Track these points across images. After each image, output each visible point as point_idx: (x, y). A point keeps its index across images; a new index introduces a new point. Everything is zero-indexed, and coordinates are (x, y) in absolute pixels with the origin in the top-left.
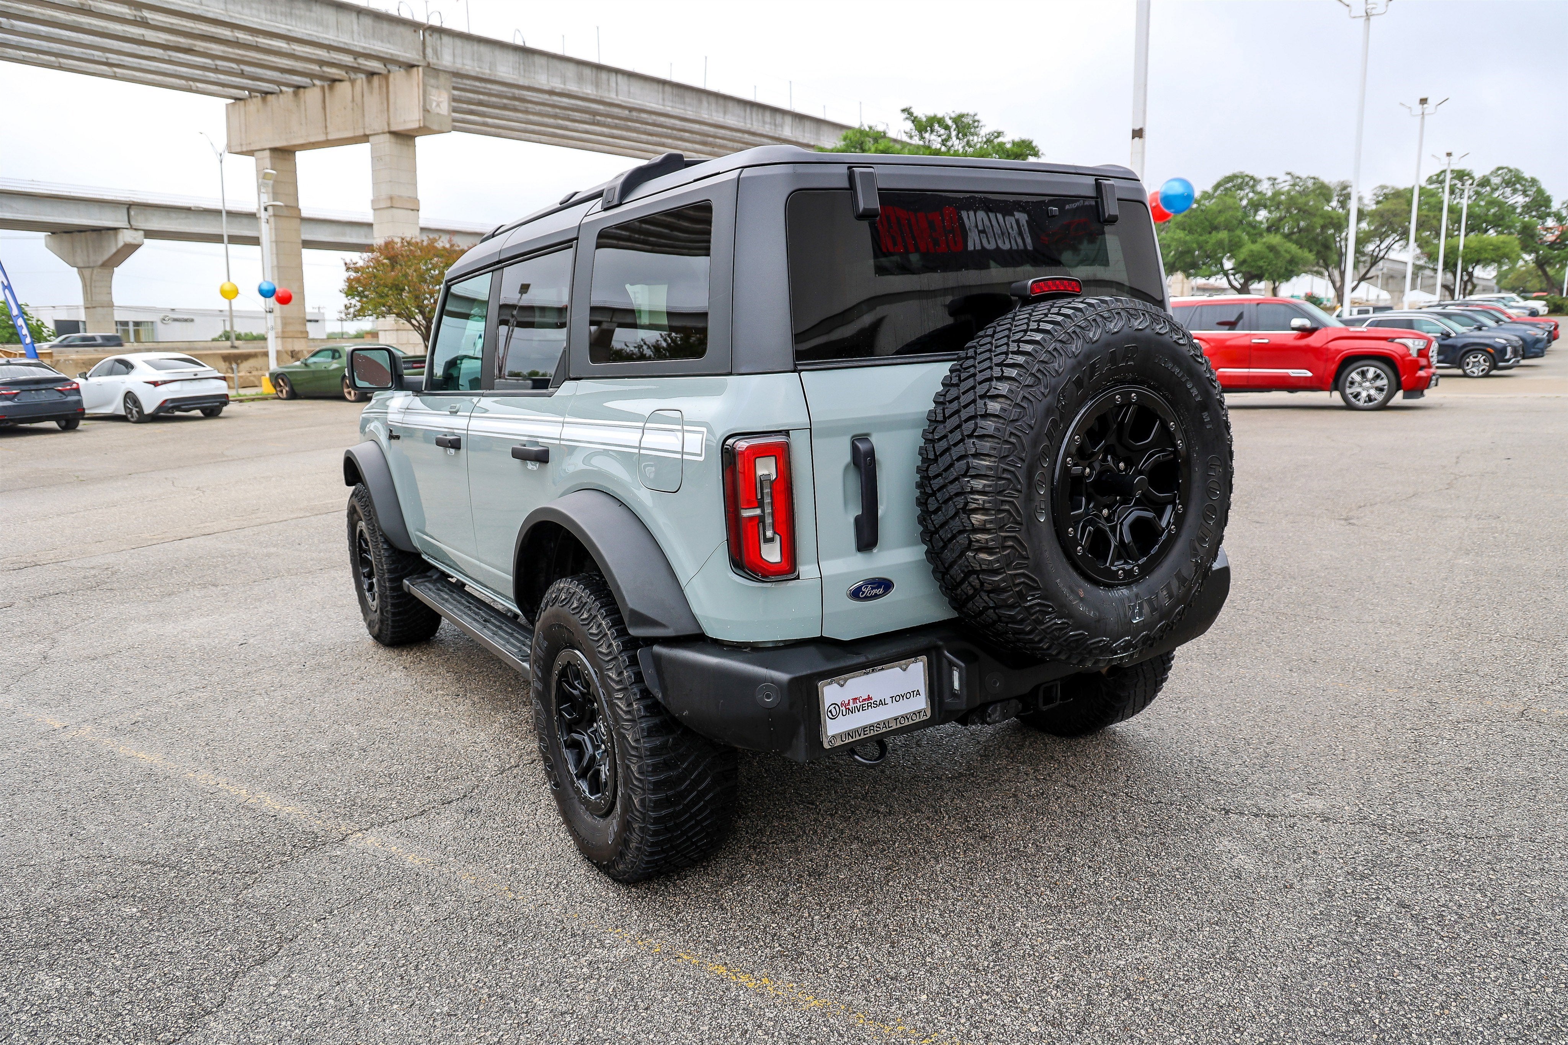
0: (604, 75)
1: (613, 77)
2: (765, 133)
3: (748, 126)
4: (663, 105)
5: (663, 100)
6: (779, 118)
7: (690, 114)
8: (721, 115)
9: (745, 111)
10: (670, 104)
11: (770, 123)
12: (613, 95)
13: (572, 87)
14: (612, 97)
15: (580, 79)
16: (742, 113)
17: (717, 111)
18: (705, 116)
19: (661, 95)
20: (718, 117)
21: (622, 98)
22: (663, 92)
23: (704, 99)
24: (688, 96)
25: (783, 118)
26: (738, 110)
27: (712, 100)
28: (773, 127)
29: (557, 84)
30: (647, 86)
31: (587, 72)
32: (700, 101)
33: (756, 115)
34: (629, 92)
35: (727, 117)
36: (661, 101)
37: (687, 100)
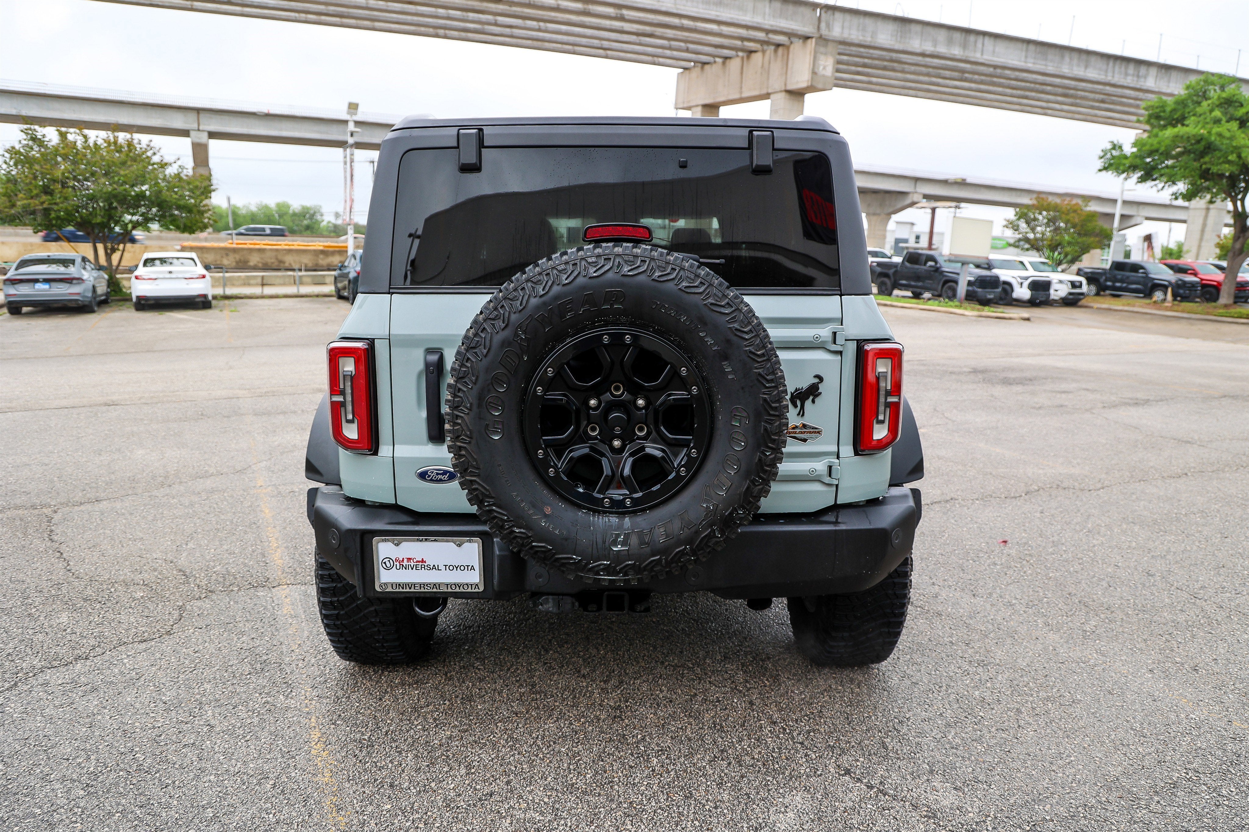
0: (972, 38)
1: (980, 39)
2: (1125, 84)
3: (1109, 78)
4: (1026, 62)
5: (1026, 57)
6: (1143, 70)
7: (1050, 69)
8: (1083, 69)
9: (1108, 64)
10: (1032, 61)
11: (1133, 75)
12: (978, 55)
13: (942, 49)
14: (977, 56)
15: (950, 42)
16: (1104, 67)
17: (1078, 65)
18: (1065, 70)
19: (1024, 54)
20: (1079, 72)
21: (987, 57)
22: (1027, 50)
23: (1067, 55)
24: (1051, 52)
25: (1147, 70)
26: (1101, 64)
27: (1075, 55)
28: (1135, 79)
29: (928, 48)
30: (1012, 45)
31: (957, 35)
32: (1063, 57)
33: (1119, 68)
34: (994, 52)
35: (1088, 70)
36: (1023, 59)
37: (1050, 57)
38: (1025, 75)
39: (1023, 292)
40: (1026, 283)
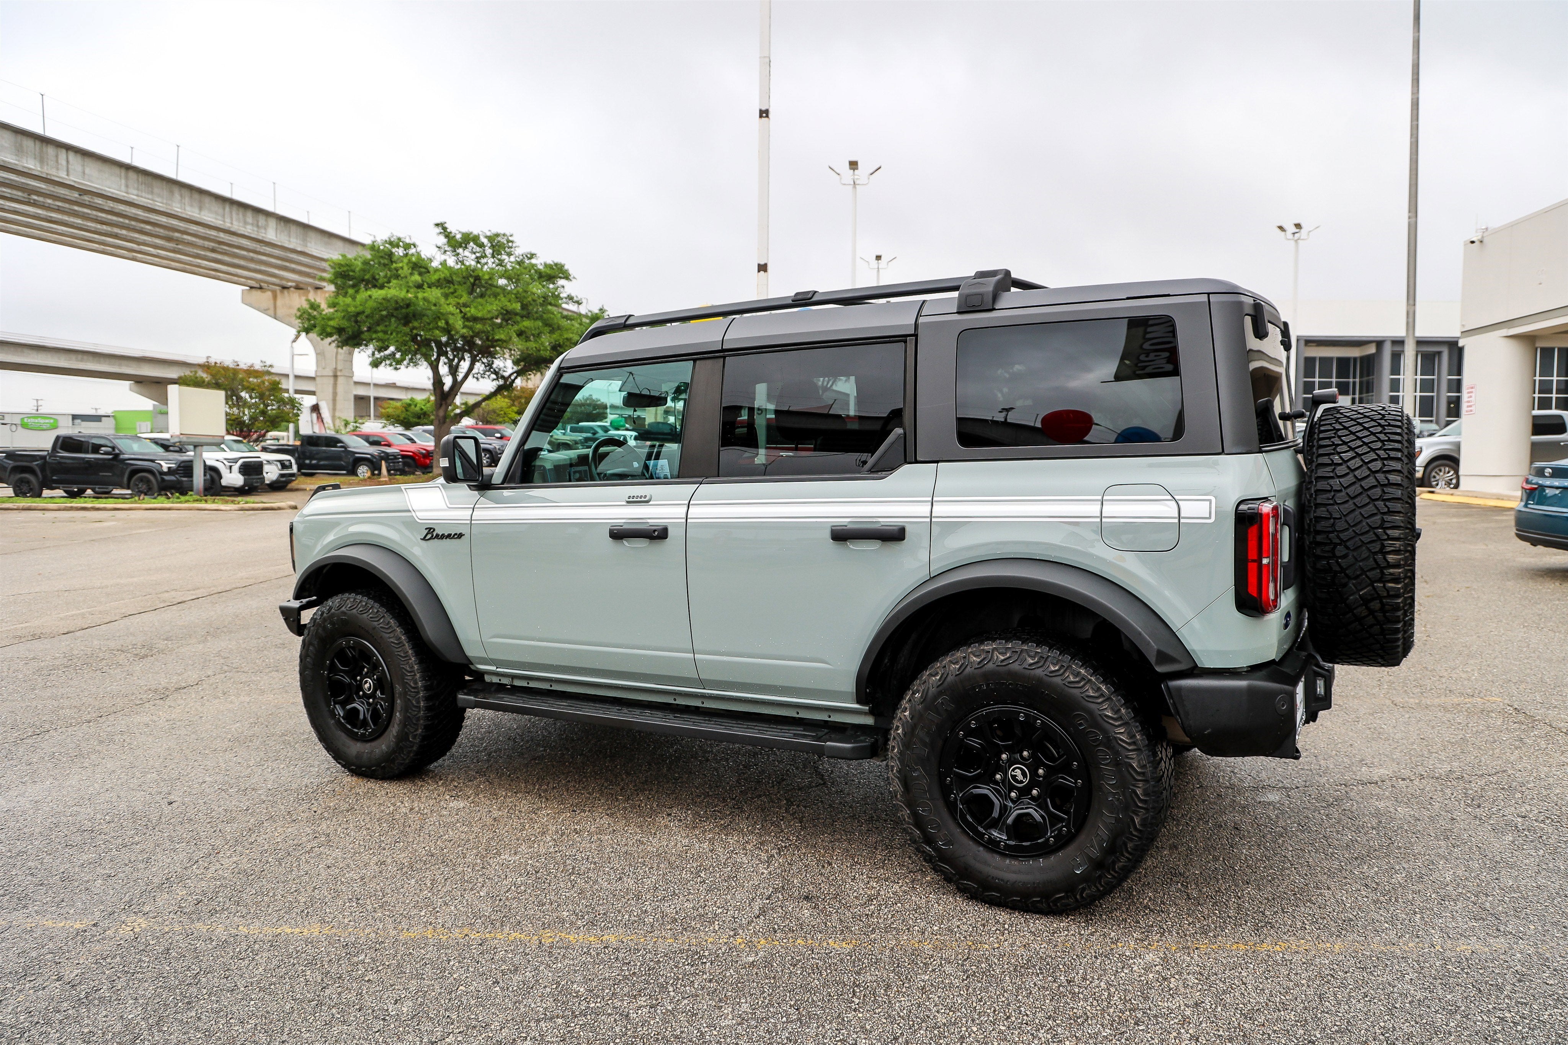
0: (51, 150)
1: (63, 154)
2: (246, 234)
3: (227, 225)
4: (127, 193)
5: (127, 186)
6: (262, 220)
7: (159, 205)
8: (197, 210)
9: (224, 209)
10: (135, 192)
11: (252, 224)
12: (63, 174)
14: (61, 175)
15: (19, 151)
16: (221, 211)
17: (191, 206)
18: (177, 209)
19: (123, 181)
20: (192, 212)
21: (74, 179)
22: (127, 178)
23: (176, 190)
24: (157, 185)
25: (266, 221)
26: (216, 206)
27: (186, 193)
28: (256, 229)
30: (106, 168)
31: (29, 143)
32: (172, 192)
33: (236, 212)
34: (84, 173)
35: (203, 213)
36: (123, 188)
37: (156, 190)
38: (121, 207)
39: (233, 478)
40: (236, 467)
